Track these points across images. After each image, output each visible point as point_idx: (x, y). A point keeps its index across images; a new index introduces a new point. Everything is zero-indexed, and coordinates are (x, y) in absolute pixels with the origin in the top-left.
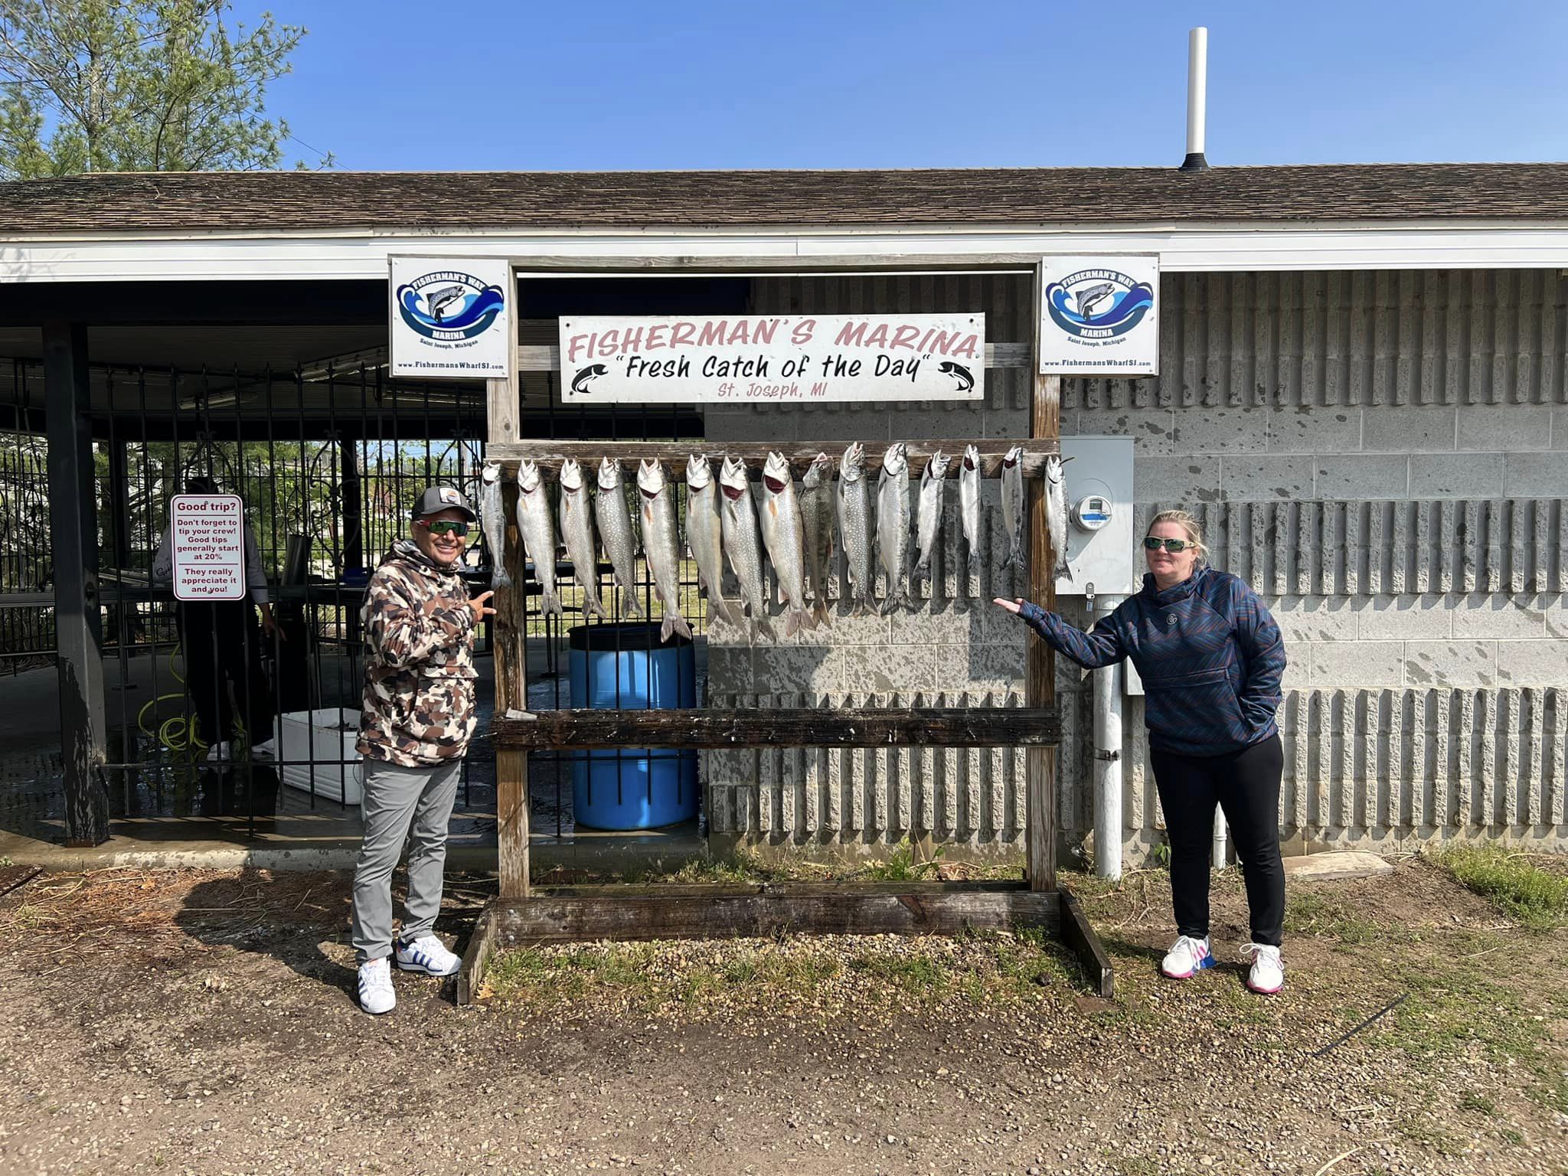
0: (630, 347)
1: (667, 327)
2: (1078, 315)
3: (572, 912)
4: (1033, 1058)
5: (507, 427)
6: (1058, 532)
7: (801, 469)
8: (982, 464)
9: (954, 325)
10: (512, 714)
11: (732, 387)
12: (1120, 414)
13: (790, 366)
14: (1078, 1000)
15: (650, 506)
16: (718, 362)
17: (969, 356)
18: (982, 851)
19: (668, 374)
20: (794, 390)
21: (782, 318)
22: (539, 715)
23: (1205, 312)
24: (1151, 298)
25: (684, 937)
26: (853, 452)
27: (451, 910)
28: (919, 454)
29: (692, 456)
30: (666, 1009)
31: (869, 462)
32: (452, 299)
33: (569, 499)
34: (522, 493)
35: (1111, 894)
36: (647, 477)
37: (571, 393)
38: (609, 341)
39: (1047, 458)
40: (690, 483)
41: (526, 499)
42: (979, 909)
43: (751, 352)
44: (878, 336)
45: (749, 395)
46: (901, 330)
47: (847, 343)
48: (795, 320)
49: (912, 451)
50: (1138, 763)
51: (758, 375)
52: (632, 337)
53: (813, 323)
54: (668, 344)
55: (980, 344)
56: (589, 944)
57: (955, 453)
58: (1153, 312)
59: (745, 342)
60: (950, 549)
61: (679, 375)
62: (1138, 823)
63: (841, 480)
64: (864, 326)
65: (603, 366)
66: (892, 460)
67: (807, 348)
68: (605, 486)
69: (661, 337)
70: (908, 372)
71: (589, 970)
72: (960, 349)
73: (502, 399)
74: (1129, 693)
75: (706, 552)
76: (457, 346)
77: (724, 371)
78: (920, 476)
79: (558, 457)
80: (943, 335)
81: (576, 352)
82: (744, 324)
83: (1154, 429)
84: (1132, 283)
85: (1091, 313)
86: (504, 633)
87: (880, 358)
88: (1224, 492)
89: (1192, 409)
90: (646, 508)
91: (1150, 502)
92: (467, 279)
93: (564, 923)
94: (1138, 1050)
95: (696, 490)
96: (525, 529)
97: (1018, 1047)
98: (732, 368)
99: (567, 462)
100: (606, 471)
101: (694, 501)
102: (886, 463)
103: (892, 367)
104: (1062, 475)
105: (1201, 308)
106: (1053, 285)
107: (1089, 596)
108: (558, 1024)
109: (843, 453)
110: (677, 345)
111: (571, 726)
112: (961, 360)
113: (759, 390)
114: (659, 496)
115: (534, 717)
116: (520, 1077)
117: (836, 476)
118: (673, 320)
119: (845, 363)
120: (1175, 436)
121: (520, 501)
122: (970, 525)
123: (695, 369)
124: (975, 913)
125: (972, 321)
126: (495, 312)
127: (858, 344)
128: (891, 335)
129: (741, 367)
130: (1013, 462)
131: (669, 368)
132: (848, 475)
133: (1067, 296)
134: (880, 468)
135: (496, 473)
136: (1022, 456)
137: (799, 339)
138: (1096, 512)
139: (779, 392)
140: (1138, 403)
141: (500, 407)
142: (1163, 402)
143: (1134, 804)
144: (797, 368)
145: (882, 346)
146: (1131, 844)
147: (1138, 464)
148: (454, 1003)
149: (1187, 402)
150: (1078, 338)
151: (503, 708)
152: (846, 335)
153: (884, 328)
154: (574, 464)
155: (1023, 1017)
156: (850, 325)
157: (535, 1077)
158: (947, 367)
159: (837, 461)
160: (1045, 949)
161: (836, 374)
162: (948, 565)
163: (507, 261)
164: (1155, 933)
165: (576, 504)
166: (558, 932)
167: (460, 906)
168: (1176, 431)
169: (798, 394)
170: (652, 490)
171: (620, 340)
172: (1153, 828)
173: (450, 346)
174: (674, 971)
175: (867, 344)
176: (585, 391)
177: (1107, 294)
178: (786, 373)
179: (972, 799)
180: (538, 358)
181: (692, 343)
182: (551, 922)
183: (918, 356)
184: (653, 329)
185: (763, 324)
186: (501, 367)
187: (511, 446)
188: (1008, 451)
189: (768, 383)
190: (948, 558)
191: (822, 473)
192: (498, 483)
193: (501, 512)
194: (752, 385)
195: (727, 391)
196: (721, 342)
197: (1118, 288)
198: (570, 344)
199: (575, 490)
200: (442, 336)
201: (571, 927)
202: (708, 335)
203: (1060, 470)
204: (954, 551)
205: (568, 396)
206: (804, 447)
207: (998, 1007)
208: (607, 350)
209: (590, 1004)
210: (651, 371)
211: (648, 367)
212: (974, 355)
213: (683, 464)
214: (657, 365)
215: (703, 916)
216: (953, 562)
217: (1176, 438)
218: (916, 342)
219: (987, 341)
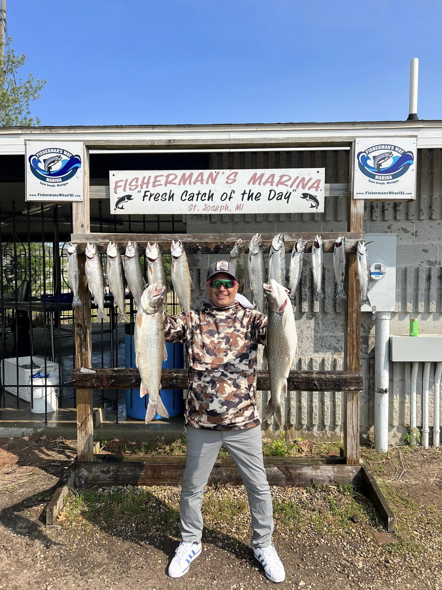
0: (145, 186)
1: (163, 176)
2: (374, 168)
3: (113, 470)
4: (353, 575)
5: (82, 226)
6: (364, 281)
7: (230, 247)
8: (323, 245)
9: (309, 174)
10: (83, 370)
11: (195, 206)
12: (388, 224)
13: (225, 196)
14: (375, 534)
15: (152, 266)
16: (188, 194)
17: (317, 190)
18: (319, 435)
19: (163, 199)
20: (227, 208)
21: (221, 171)
22: (97, 371)
23: (432, 173)
24: (413, 159)
25: (169, 485)
26: (256, 238)
27: (61, 462)
28: (290, 240)
29: (173, 241)
30: (154, 530)
31: (264, 244)
32: (56, 162)
33: (111, 262)
34: (87, 259)
35: (384, 461)
36: (150, 251)
37: (115, 209)
38: (134, 183)
39: (357, 242)
40: (173, 254)
41: (89, 262)
42: (319, 474)
43: (205, 189)
44: (270, 180)
45: (204, 210)
46: (282, 177)
47: (254, 184)
48: (228, 172)
49: (287, 238)
50: (396, 394)
51: (208, 200)
52: (146, 181)
53: (237, 173)
54: (163, 184)
55: (322, 184)
56: (121, 487)
57: (309, 239)
58: (413, 167)
59: (202, 183)
60: (304, 289)
61: (169, 200)
62: (396, 423)
63: (250, 253)
64: (262, 175)
65: (131, 196)
66: (276, 243)
67: (234, 187)
68: (129, 256)
69: (160, 181)
70: (285, 198)
71: (118, 503)
72: (312, 187)
73: (80, 212)
74: (393, 361)
75: (183, 289)
76: (58, 185)
77: (191, 198)
78: (291, 251)
79: (107, 241)
80: (303, 179)
81: (118, 189)
82: (202, 174)
83: (405, 231)
84: (402, 152)
85: (381, 167)
86: (80, 329)
87: (271, 191)
88: (440, 262)
89: (424, 221)
90: (150, 267)
91: (403, 266)
92: (63, 152)
93: (109, 476)
94: (412, 571)
95: (176, 258)
96: (88, 277)
97: (344, 566)
98: (196, 196)
99: (110, 243)
100: (130, 248)
101: (175, 263)
102: (273, 244)
103: (277, 196)
104: (366, 250)
105: (430, 172)
106: (361, 153)
107: (374, 313)
108: (97, 539)
109: (251, 239)
110: (168, 185)
111: (112, 377)
112: (312, 192)
113: (209, 207)
114: (156, 261)
115: (94, 372)
116: (69, 577)
117: (247, 251)
118: (166, 172)
119: (253, 194)
120: (415, 234)
121: (86, 263)
122: (317, 277)
123: (177, 197)
124: (318, 476)
125: (318, 172)
126: (77, 168)
127: (259, 184)
128: (276, 179)
129: (200, 196)
130: (340, 244)
131: (164, 197)
132: (254, 250)
133: (369, 158)
134: (270, 247)
135: (75, 249)
136: (344, 241)
137: (230, 181)
138: (378, 271)
139: (219, 209)
140: (398, 218)
141: (79, 216)
142: (410, 218)
143: (394, 414)
144: (228, 197)
145: (272, 185)
146: (392, 433)
147: (398, 247)
148: (45, 523)
149: (422, 218)
150: (374, 180)
151: (80, 367)
152: (254, 180)
153: (273, 176)
154: (114, 244)
155: (345, 544)
156: (255, 174)
157: (76, 578)
158: (305, 196)
159: (248, 243)
160: (355, 498)
161: (248, 200)
162: (304, 297)
163: (83, 143)
164: (410, 486)
165: (114, 264)
166: (106, 480)
167: (66, 459)
168: (416, 232)
169: (229, 210)
170: (153, 258)
171: (140, 182)
172: (403, 426)
173: (54, 186)
174: (161, 506)
175: (264, 184)
176: (122, 208)
177: (389, 158)
178: (222, 199)
179: (314, 410)
180: (99, 192)
181: (175, 184)
182: (103, 475)
183: (291, 190)
184: (156, 177)
185: (211, 174)
186: (79, 196)
187: (84, 235)
188: (337, 238)
189: (214, 204)
190: (303, 293)
191: (240, 249)
192: (75, 254)
193: (77, 269)
194: (206, 205)
195: (193, 208)
196: (190, 184)
197: (395, 154)
198: (114, 184)
199: (114, 258)
200: (51, 180)
201: (112, 477)
202: (184, 180)
203: (365, 248)
204: (306, 290)
205: (113, 211)
206: (231, 236)
207: (331, 535)
208: (133, 188)
209: (115, 525)
210: (155, 198)
211: (153, 197)
212: (319, 189)
213: (169, 244)
214: (158, 195)
215: (178, 474)
216: (306, 295)
217: (416, 235)
218: (289, 183)
219: (326, 183)
